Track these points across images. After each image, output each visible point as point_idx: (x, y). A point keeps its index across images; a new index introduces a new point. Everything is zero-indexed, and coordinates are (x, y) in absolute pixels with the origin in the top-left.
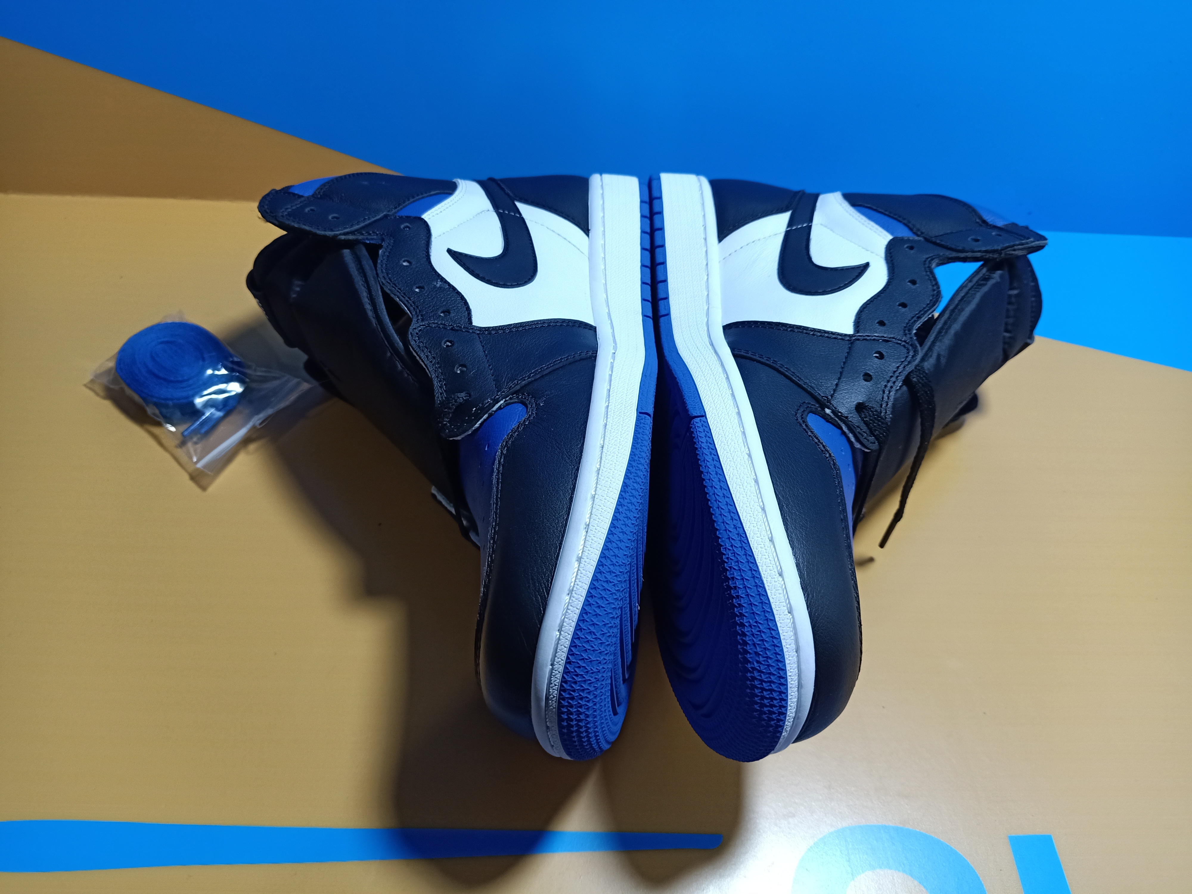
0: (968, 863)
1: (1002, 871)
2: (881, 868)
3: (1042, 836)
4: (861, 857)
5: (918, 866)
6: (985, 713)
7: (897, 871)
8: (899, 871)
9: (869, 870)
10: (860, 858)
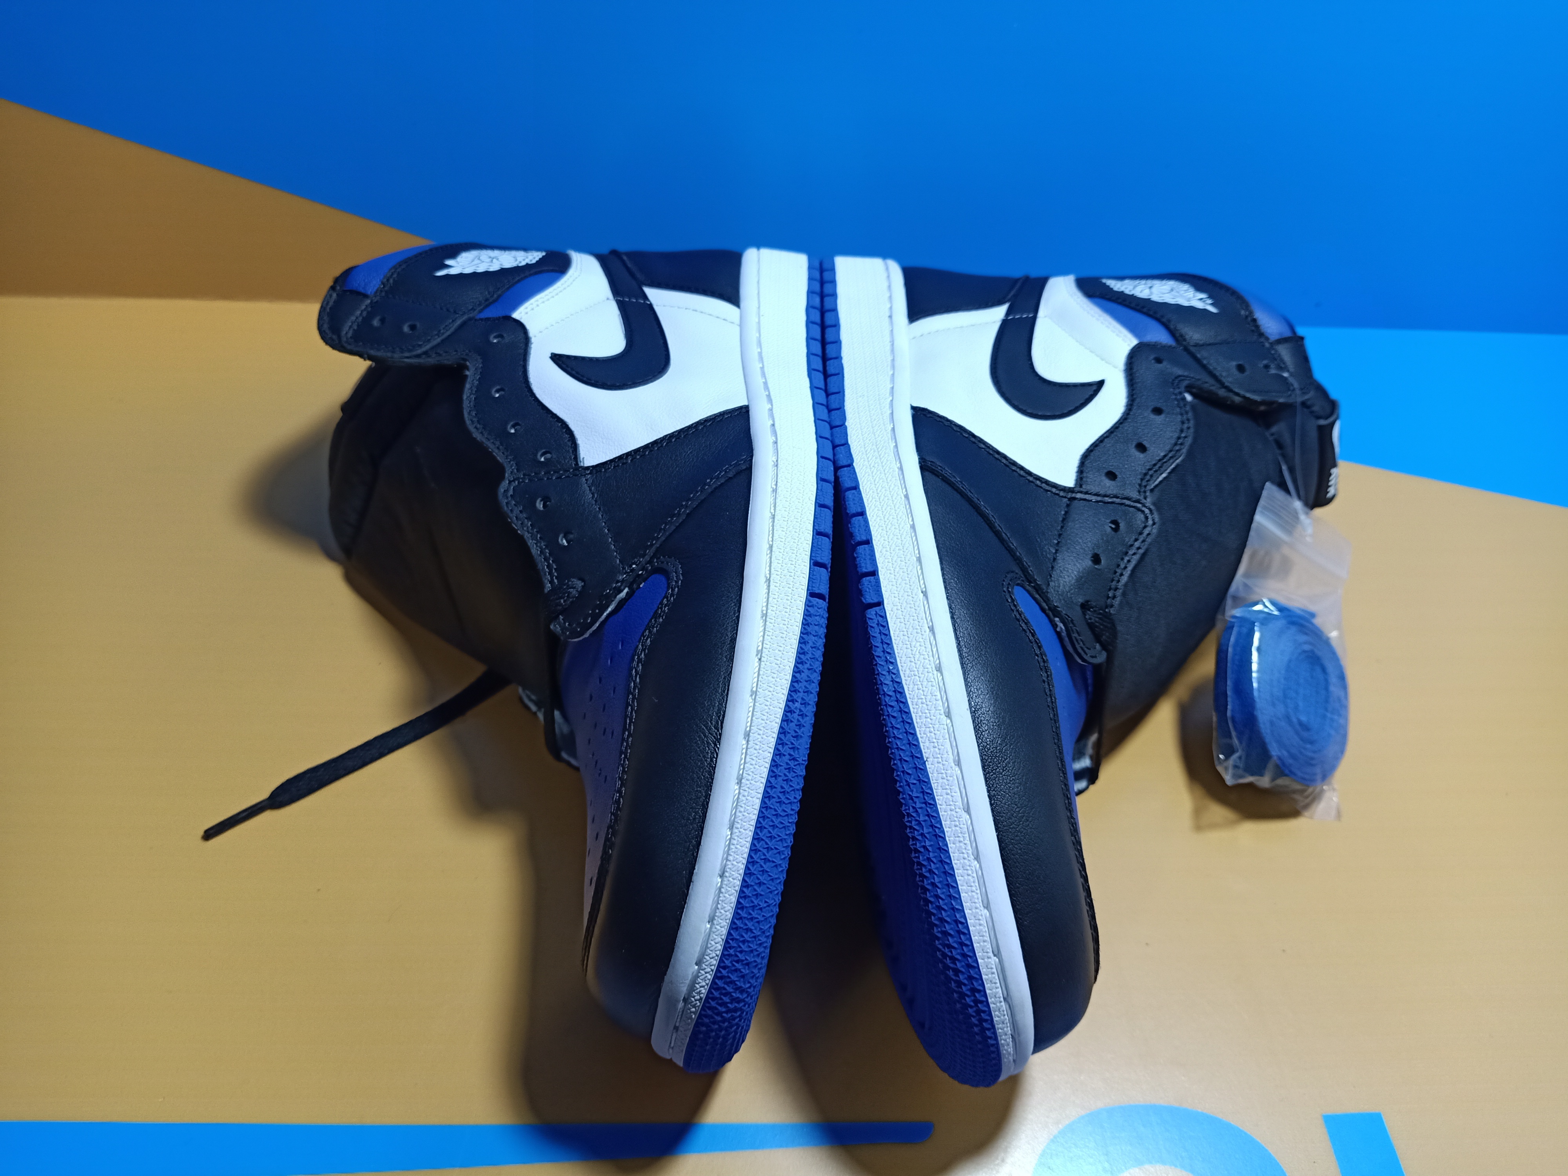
0: (1270, 1154)
1: (1316, 1164)
2: (1151, 1163)
3: (1368, 1114)
4: (1123, 1148)
5: (1201, 1159)
6: (1284, 951)
7: (1173, 1167)
8: (1176, 1166)
9: (1134, 1167)
10: (1122, 1150)
